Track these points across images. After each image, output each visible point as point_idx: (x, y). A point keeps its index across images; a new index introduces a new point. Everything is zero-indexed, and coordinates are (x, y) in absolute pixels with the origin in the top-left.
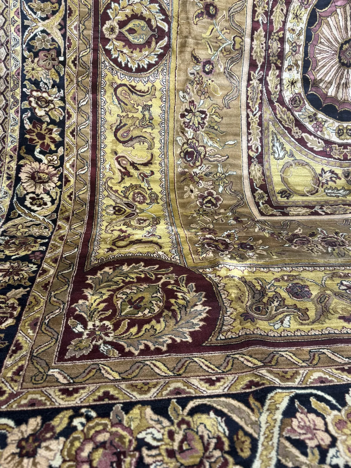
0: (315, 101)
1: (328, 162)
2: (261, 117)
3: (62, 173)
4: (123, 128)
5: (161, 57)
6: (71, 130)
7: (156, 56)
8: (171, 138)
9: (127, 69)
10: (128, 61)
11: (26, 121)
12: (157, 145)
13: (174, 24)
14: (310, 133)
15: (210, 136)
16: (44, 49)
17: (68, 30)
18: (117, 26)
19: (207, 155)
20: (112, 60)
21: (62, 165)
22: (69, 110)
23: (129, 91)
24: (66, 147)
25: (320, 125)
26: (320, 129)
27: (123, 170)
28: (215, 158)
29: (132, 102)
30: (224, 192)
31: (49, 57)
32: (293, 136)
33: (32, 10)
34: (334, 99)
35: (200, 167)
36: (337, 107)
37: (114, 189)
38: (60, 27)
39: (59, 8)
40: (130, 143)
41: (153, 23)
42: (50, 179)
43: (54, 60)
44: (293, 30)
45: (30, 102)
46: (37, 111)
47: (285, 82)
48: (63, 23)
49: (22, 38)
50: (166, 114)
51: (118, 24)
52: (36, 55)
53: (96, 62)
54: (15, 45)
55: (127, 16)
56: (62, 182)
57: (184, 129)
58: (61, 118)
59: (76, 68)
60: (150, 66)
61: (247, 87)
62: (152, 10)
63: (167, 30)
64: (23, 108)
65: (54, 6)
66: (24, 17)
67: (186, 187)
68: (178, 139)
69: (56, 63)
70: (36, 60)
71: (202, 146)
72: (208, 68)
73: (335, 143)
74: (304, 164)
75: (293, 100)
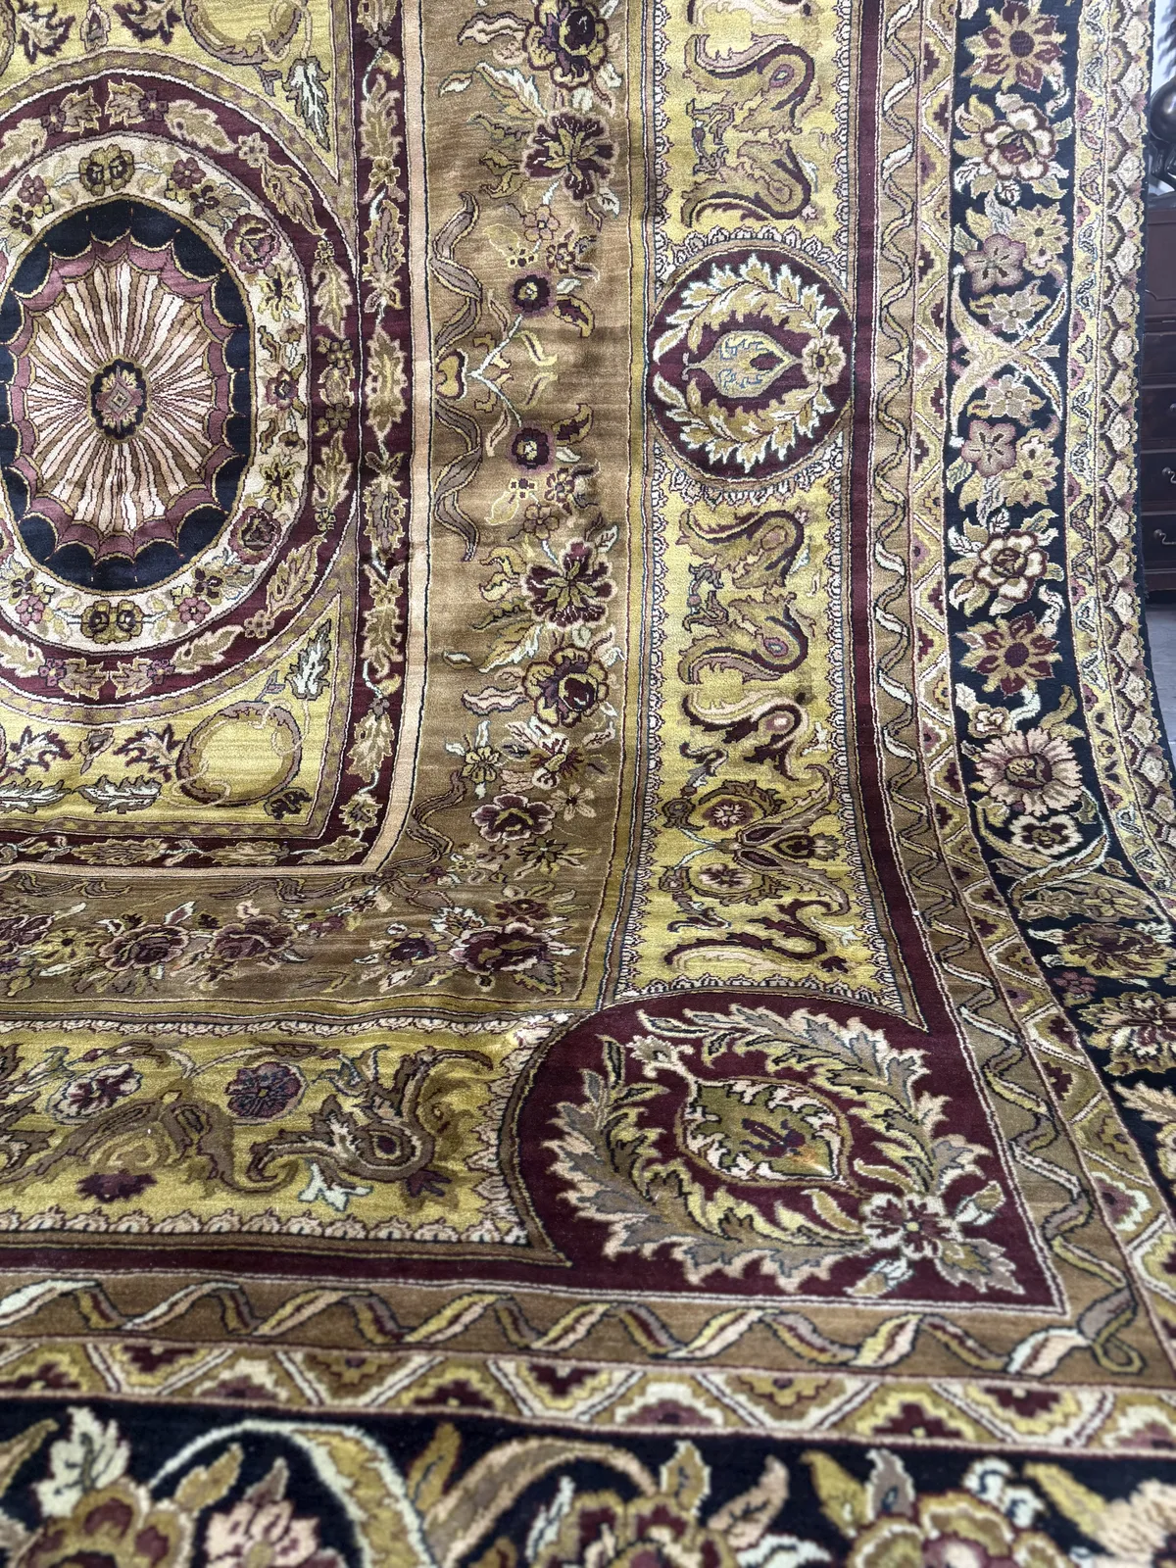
1: (48, 710)
14: (9, 629)
25: (36, 605)
26: (36, 616)
34: (89, 528)
36: (91, 550)
73: (76, 653)
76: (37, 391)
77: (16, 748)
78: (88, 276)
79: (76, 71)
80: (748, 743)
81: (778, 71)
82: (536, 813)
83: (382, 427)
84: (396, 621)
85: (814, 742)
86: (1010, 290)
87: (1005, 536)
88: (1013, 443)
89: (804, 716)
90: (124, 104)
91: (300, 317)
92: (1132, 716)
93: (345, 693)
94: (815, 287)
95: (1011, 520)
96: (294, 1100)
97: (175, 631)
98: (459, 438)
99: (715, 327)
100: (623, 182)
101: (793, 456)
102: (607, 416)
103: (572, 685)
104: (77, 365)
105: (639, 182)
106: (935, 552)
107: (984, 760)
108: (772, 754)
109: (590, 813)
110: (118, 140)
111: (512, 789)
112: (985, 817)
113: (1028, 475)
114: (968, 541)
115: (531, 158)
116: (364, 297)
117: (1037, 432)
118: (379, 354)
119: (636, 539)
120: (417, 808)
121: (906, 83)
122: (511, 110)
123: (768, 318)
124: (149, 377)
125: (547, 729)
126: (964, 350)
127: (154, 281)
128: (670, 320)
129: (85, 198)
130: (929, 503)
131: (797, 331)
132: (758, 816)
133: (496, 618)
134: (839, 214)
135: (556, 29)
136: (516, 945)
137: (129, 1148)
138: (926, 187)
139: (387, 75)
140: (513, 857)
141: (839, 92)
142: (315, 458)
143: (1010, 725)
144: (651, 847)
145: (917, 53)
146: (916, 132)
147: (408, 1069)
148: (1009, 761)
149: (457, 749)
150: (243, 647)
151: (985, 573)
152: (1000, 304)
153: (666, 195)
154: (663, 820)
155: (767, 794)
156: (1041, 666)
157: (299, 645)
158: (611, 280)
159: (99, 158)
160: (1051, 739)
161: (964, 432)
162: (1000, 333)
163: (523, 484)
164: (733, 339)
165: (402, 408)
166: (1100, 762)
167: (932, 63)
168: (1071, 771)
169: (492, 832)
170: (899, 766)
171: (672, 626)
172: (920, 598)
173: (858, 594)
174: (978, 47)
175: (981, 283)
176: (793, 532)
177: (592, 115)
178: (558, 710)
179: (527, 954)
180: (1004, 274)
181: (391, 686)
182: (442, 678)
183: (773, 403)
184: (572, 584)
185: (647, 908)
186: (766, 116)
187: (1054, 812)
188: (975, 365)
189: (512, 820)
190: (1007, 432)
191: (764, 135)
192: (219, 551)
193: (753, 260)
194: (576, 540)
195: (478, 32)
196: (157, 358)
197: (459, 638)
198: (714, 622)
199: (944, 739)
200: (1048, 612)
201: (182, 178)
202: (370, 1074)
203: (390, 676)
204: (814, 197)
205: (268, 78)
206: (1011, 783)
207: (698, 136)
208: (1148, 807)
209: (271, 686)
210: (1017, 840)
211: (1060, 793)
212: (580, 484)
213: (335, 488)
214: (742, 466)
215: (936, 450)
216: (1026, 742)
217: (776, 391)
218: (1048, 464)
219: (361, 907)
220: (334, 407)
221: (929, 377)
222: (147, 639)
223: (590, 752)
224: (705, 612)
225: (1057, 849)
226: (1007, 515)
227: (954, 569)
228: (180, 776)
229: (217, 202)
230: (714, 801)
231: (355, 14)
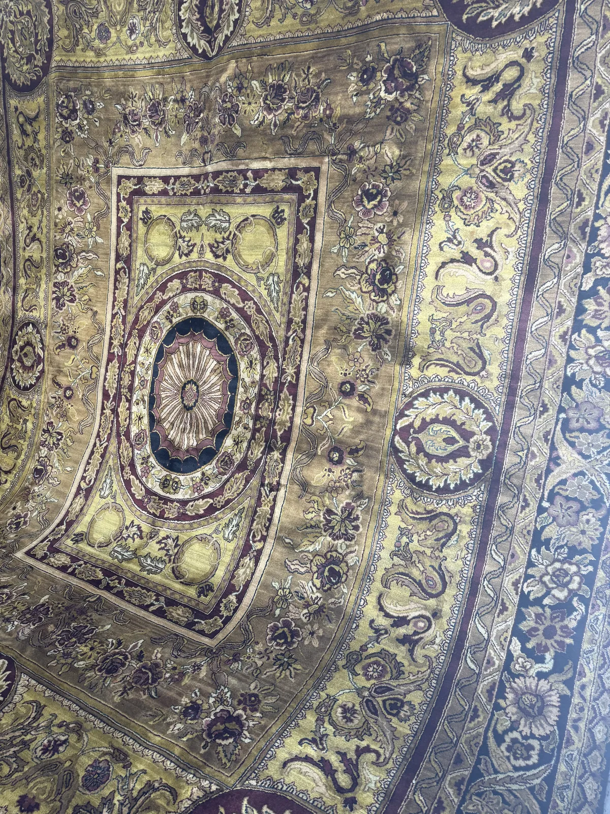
0: (155, 442)
1: (141, 515)
2: (106, 447)
4: (8, 436)
5: (38, 379)
7: (35, 379)
8: (33, 453)
9: (19, 386)
10: (20, 380)
12: (23, 457)
14: (137, 478)
15: (59, 458)
18: (19, 350)
19: (50, 476)
20: (12, 378)
23: (17, 405)
25: (146, 472)
26: (146, 475)
28: (53, 481)
29: (18, 415)
30: (36, 518)
32: (123, 476)
34: (171, 442)
35: (39, 486)
36: (170, 453)
40: (7, 450)
41: (36, 350)
44: (143, 364)
47: (133, 416)
50: (35, 431)
51: (20, 348)
55: (24, 342)
60: (31, 386)
61: (101, 415)
62: (37, 339)
71: (51, 466)
72: (68, 393)
73: (155, 494)
74: (119, 510)
75: (138, 436)
76: (164, 384)
77: (127, 528)
78: (188, 344)
79: (194, 264)
80: (402, 631)
81: (477, 306)
82: (294, 634)
83: (280, 430)
84: (268, 516)
85: (432, 642)
86: (590, 432)
87: (563, 562)
88: (578, 513)
89: (433, 626)
90: (207, 282)
91: (257, 377)
92: (602, 693)
93: (241, 543)
94: (482, 410)
95: (568, 553)
96: (102, 786)
97: (190, 495)
98: (308, 443)
99: (428, 420)
100: (394, 347)
101: (457, 488)
102: (372, 448)
103: (332, 571)
105: (402, 349)
106: (522, 559)
107: (512, 688)
108: (409, 641)
109: (316, 643)
110: (203, 294)
111: (292, 616)
112: (496, 724)
113: (583, 532)
114: (541, 558)
115: (356, 330)
116: (282, 375)
117: (593, 511)
118: (284, 400)
119: (376, 507)
120: (251, 611)
121: (546, 319)
122: (351, 308)
123: (455, 421)
124: (201, 389)
125: (315, 590)
126: (558, 458)
127: (208, 352)
128: (406, 412)
129: (191, 314)
130: (525, 532)
131: (469, 429)
132: (388, 676)
133: (307, 528)
134: (500, 377)
135: (374, 276)
136: (232, 726)
137: (42, 786)
138: (550, 371)
139: (304, 285)
140: (271, 659)
141: (508, 319)
142: (253, 437)
143: (532, 672)
144: (329, 679)
145: (553, 305)
146: (547, 344)
147: (145, 790)
148: (524, 694)
149: (276, 585)
150: (211, 509)
151: (546, 579)
152: (583, 438)
153: (413, 356)
154: (344, 662)
155: (399, 665)
156: (561, 643)
157: (230, 516)
158: (383, 389)
159: (197, 300)
160: (551, 690)
161: (551, 500)
162: (580, 453)
163: (330, 470)
164: (437, 427)
165: (289, 425)
166: (573, 715)
167: (561, 310)
168: (553, 714)
169: (271, 639)
170: (467, 674)
171: (385, 554)
172: (508, 581)
173: (478, 568)
174: (590, 305)
175: (574, 425)
176: (452, 526)
177: (385, 315)
178: (322, 582)
179: (232, 734)
180: (588, 423)
181: (258, 546)
182: (280, 549)
183: (451, 461)
184: (343, 521)
185: (300, 722)
186: (468, 326)
187: (533, 736)
188: (563, 466)
189: (283, 636)
190: (575, 506)
191: (466, 335)
192: (211, 467)
193: (451, 392)
194: (348, 501)
195: (342, 273)
196: (205, 382)
197: (291, 532)
198: (404, 559)
199: (496, 666)
200: (575, 613)
201: (223, 314)
202: (132, 785)
203: (260, 541)
204: (487, 367)
205: (259, 279)
206: (519, 708)
207: (433, 331)
208: (585, 756)
209: (216, 531)
210: (503, 747)
211: (542, 725)
212: (355, 475)
213: (257, 452)
214: (431, 487)
215: (533, 506)
216: (537, 685)
217: (454, 456)
218: (596, 530)
219: (195, 670)
220: (264, 418)
221: (536, 468)
222: (180, 496)
223: (330, 609)
224: (401, 552)
225: (521, 763)
226: (566, 550)
227: (530, 571)
228: (174, 562)
229: (234, 326)
230: (372, 660)
231: (295, 258)
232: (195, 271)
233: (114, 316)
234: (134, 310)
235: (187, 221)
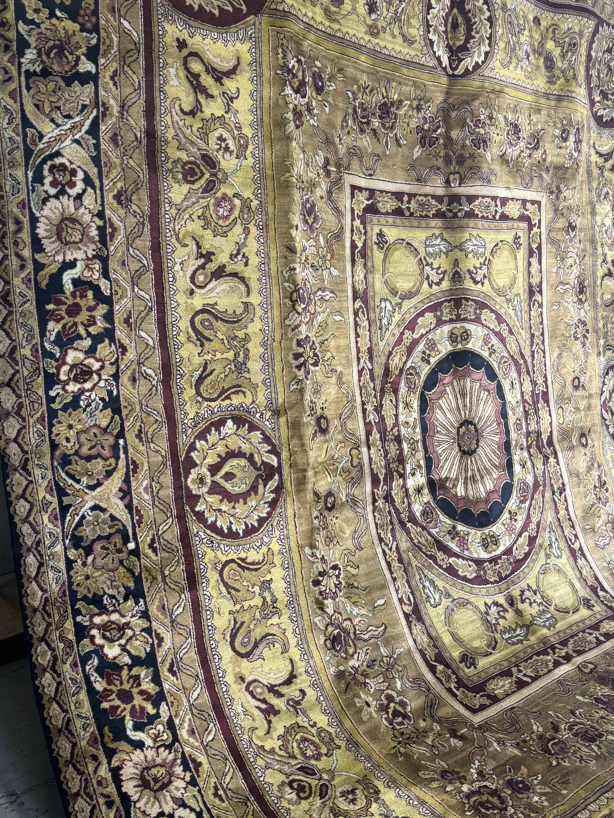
0: (447, 508)
1: (488, 591)
2: (398, 548)
3: (183, 753)
4: (241, 631)
5: (273, 504)
6: (168, 666)
7: (266, 505)
8: (307, 623)
9: (232, 535)
10: (231, 523)
11: (95, 677)
12: (293, 641)
13: (285, 455)
14: (457, 556)
15: (353, 600)
16: (100, 538)
17: (134, 496)
18: (208, 473)
19: (358, 632)
20: (208, 527)
21: (176, 738)
22: (159, 631)
23: (240, 570)
24: (169, 699)
25: (463, 543)
26: (465, 547)
27: (263, 706)
28: (370, 633)
29: (245, 583)
30: (405, 688)
31: (111, 547)
32: (440, 566)
33: (72, 477)
34: (466, 499)
35: (356, 656)
36: (472, 510)
37: (267, 748)
38: (121, 494)
39: (117, 464)
40: (257, 652)
41: (257, 458)
42: (171, 774)
43: (119, 551)
44: (407, 423)
45: (92, 638)
46: (106, 650)
47: (411, 492)
48: (125, 488)
49: (63, 528)
50: (293, 587)
51: (209, 470)
52: (89, 551)
53: (185, 537)
54: (53, 545)
55: (219, 456)
56: (191, 771)
57: (322, 603)
58: (148, 650)
59: (157, 555)
60: (261, 521)
61: (374, 512)
62: (253, 440)
63: (275, 464)
64: (82, 654)
65: (108, 463)
66: (61, 492)
67: (357, 700)
68: (316, 620)
69: (123, 556)
70: (90, 558)
71: (346, 620)
72: (330, 502)
73: (485, 560)
74: (464, 603)
75: (424, 513)
76: (439, 437)
77: (487, 614)
78: (452, 383)
79: (447, 294)
83: (545, 438)
84: (567, 517)
90: (468, 310)
91: (519, 396)
93: (566, 552)
97: (509, 540)
98: (565, 439)
100: (592, 342)
104: (452, 425)
105: (595, 342)
110: (465, 325)
115: (574, 334)
116: (535, 387)
118: (542, 409)
119: (606, 469)
122: (569, 317)
124: (479, 426)
127: (478, 384)
128: (603, 389)
129: (450, 348)
133: (591, 509)
135: (577, 289)
139: (539, 303)
142: (529, 454)
150: (532, 540)
153: (600, 346)
157: (547, 535)
158: (591, 376)
159: (455, 331)
163: (586, 454)
165: (550, 430)
177: (584, 319)
181: (577, 544)
182: (588, 537)
184: (600, 490)
192: (513, 500)
194: (598, 472)
195: (560, 289)
196: (480, 418)
197: (585, 519)
201: (486, 342)
203: (575, 541)
205: (508, 302)
207: (604, 326)
209: (548, 556)
213: (540, 466)
220: (532, 432)
222: (502, 547)
228: (549, 605)
229: (495, 351)
231: (529, 279)
232: (449, 301)
233: (360, 373)
234: (383, 360)
235: (432, 246)
